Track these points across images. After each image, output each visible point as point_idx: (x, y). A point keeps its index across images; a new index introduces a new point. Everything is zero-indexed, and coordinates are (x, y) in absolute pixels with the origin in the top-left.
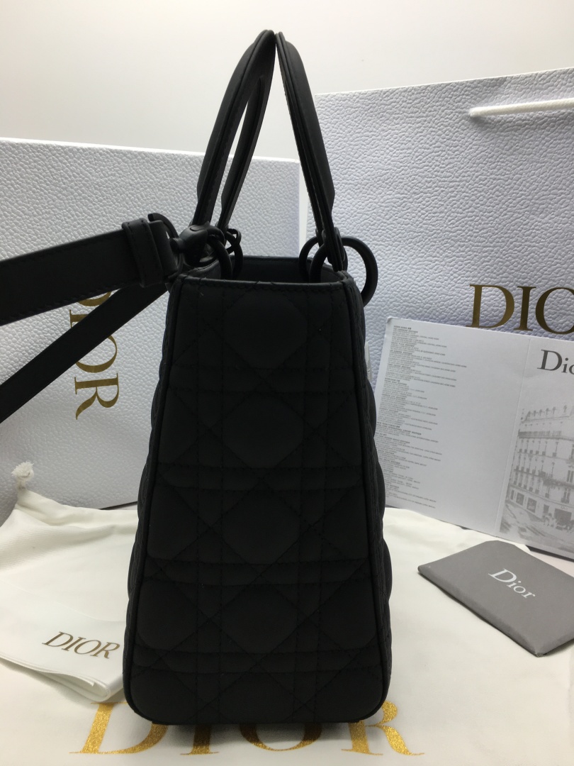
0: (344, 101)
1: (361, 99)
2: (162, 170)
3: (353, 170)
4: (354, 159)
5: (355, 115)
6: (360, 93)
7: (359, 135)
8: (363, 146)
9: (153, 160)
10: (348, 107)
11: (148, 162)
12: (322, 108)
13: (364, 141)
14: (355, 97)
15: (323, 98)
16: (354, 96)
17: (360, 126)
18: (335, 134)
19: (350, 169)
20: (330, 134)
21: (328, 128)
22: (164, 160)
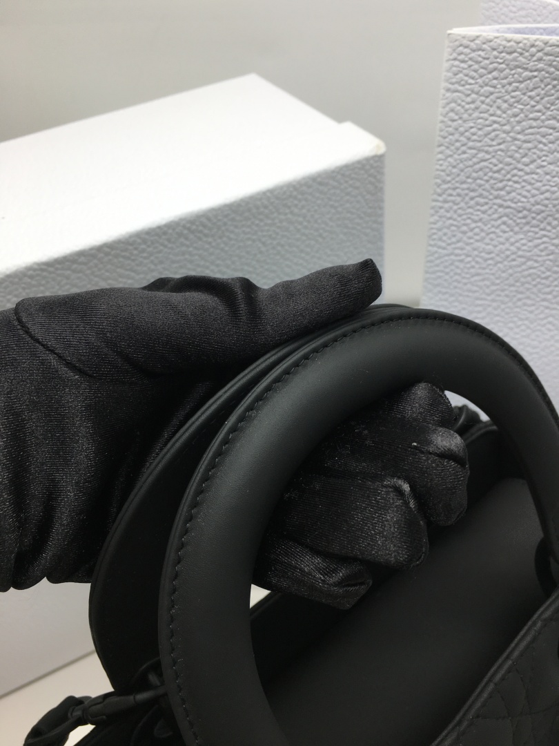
0: (510, 53)
1: (547, 54)
2: (145, 258)
3: (517, 186)
4: (520, 166)
5: (531, 84)
6: (546, 43)
7: (534, 124)
8: (541, 146)
9: (126, 250)
10: (517, 67)
11: (116, 256)
12: (463, 61)
13: (544, 136)
14: (533, 50)
15: (465, 42)
16: (533, 46)
17: (539, 107)
18: (485, 115)
19: (510, 183)
20: (476, 114)
21: (473, 102)
22: (145, 242)
